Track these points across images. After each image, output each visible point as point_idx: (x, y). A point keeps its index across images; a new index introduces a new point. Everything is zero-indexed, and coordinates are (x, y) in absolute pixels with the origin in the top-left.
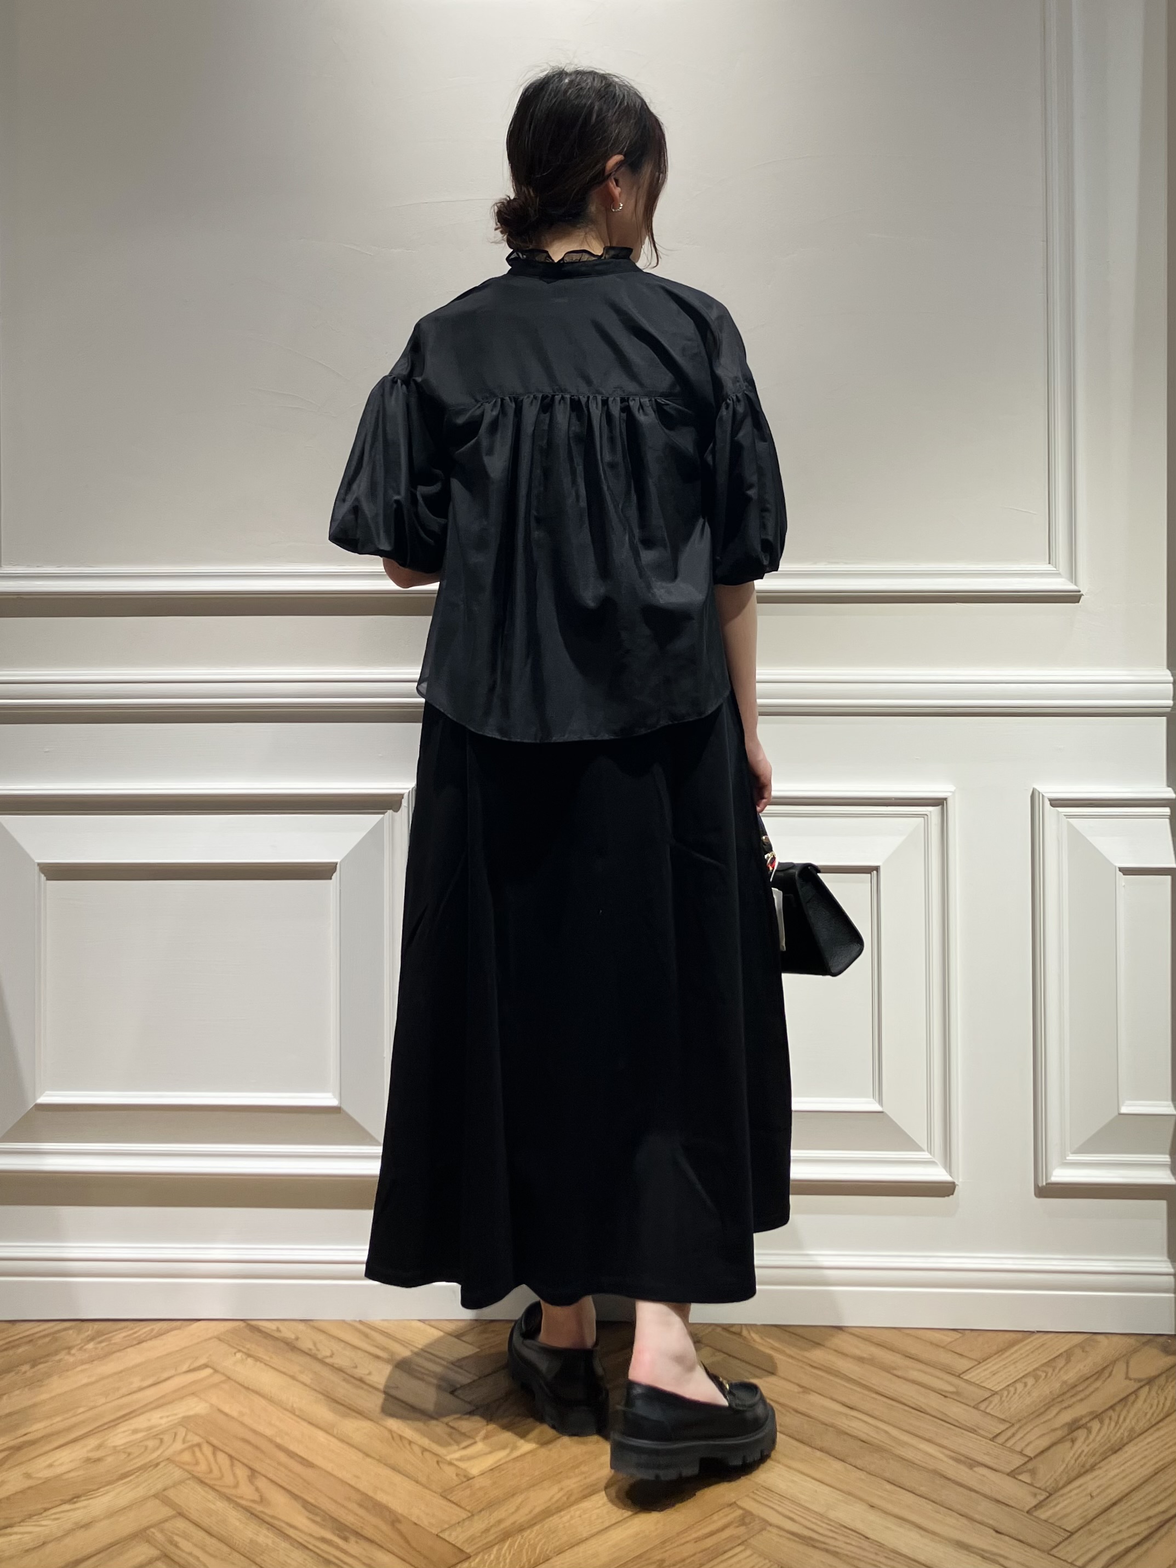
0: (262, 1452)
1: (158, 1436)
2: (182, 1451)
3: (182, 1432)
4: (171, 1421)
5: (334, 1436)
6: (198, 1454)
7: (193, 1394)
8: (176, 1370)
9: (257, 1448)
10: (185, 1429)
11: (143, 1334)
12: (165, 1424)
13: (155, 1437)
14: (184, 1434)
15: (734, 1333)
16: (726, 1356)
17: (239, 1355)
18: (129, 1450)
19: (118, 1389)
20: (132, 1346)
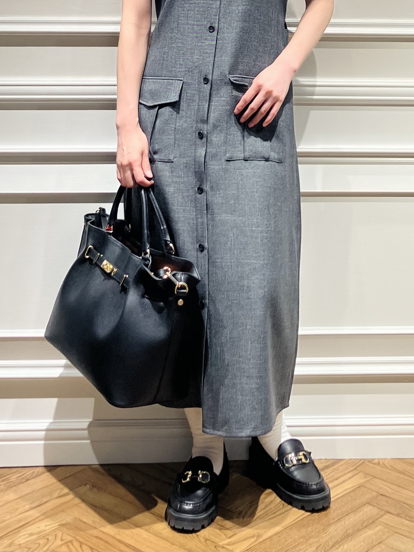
0: (110, 544)
1: (45, 537)
2: (62, 545)
3: (59, 534)
4: (52, 528)
5: (151, 533)
6: (71, 546)
7: (63, 510)
8: (51, 497)
9: (107, 542)
10: (61, 533)
11: (27, 475)
12: (49, 529)
13: (44, 537)
14: (61, 535)
15: (375, 464)
16: (373, 477)
17: (88, 486)
18: (29, 546)
19: (17, 509)
20: (22, 483)
